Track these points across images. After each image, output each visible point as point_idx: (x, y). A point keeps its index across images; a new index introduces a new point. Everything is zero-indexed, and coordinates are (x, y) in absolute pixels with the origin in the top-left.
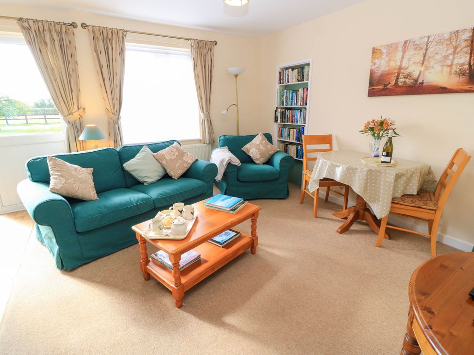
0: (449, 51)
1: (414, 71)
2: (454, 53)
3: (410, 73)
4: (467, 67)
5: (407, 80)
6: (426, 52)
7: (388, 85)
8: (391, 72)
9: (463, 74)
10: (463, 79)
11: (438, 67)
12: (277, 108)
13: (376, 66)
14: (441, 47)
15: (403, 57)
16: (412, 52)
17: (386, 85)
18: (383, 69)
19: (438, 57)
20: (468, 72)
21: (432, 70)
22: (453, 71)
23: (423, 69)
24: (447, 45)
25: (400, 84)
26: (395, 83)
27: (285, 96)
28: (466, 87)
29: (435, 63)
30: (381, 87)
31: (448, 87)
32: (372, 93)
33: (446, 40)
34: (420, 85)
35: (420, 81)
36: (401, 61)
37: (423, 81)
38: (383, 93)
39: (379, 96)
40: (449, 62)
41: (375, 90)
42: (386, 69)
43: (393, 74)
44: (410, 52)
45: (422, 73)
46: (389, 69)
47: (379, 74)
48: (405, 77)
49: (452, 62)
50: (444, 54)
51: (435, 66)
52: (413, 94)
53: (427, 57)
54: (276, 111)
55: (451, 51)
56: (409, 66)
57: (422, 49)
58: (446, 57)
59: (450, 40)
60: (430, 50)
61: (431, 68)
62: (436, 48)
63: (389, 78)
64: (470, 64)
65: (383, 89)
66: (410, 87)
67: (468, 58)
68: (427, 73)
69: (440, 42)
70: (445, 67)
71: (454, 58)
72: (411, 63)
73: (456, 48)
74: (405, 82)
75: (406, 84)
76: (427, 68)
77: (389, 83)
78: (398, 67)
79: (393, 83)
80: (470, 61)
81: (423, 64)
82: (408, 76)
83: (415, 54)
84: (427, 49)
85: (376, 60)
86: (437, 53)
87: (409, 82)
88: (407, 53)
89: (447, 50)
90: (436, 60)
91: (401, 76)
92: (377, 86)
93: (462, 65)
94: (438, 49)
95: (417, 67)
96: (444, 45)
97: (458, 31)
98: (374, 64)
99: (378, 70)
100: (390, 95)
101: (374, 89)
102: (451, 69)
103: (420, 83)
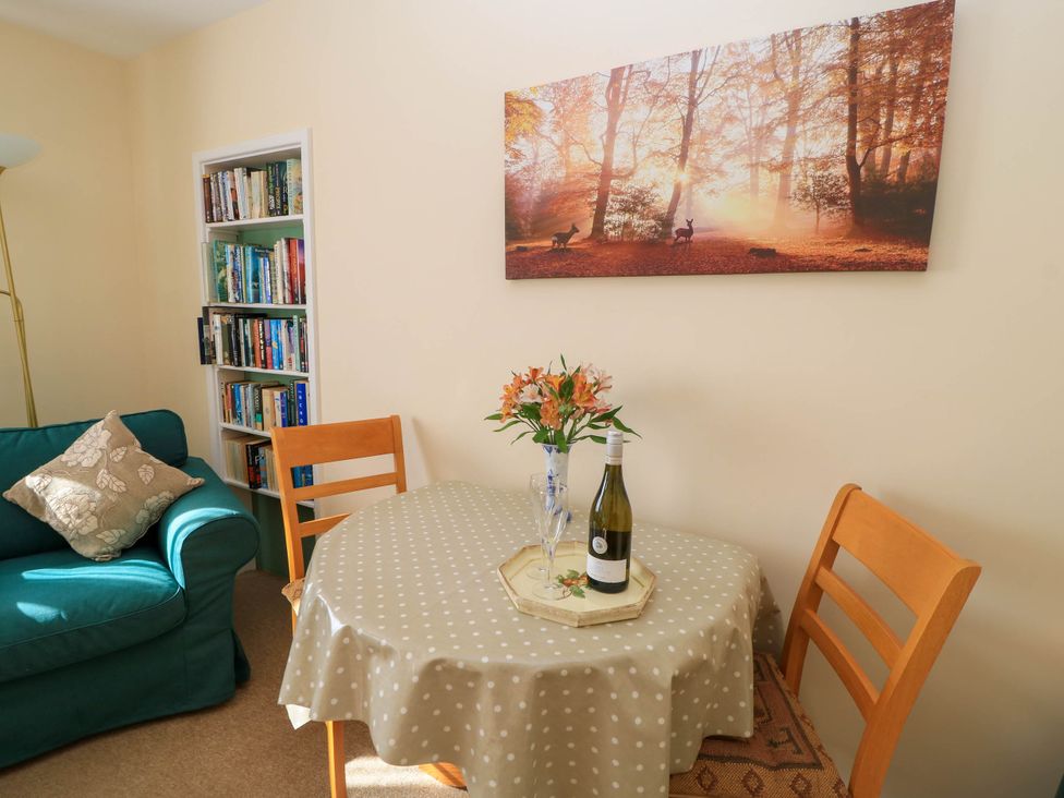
0: (771, 110)
1: (654, 185)
2: (792, 117)
3: (641, 192)
4: (840, 170)
5: (636, 220)
6: (690, 113)
7: (569, 236)
8: (572, 188)
9: (832, 201)
10: (831, 218)
11: (738, 172)
12: (206, 310)
13: (523, 164)
14: (743, 94)
15: (611, 132)
16: (642, 112)
17: (563, 238)
18: (546, 176)
19: (735, 132)
20: (847, 190)
21: (717, 183)
22: (793, 186)
23: (684, 177)
24: (763, 85)
25: (612, 233)
26: (594, 229)
27: (230, 267)
28: (847, 250)
29: (727, 157)
30: (548, 243)
31: (782, 249)
32: (520, 266)
33: (759, 66)
34: (682, 239)
35: (680, 222)
36: (608, 148)
37: (689, 223)
38: (556, 264)
39: (543, 275)
40: (775, 153)
41: (528, 254)
42: (559, 174)
43: (585, 193)
44: (636, 113)
45: (682, 195)
46: (567, 176)
47: (536, 194)
48: (625, 210)
49: (788, 153)
50: (756, 121)
51: (728, 166)
52: (658, 274)
53: (695, 134)
54: (203, 322)
55: (779, 109)
56: (636, 165)
57: (675, 100)
58: (763, 133)
59: (774, 66)
60: (703, 106)
61: (714, 176)
62: (725, 99)
63: (572, 209)
64: (851, 159)
65: (554, 250)
66: (647, 244)
67: (843, 139)
68: (700, 194)
69: (736, 76)
70: (763, 173)
71: (792, 137)
72: (642, 153)
73: (795, 97)
74: (626, 225)
75: (633, 233)
76: (700, 174)
77: (575, 230)
78: (597, 169)
79: (587, 228)
80: (852, 148)
81: (683, 157)
82: (636, 203)
83: (654, 121)
84: (693, 103)
85: (522, 140)
86: (730, 119)
87: (642, 225)
88: (624, 116)
89: (767, 105)
90: (730, 143)
91: (612, 204)
92: (532, 239)
93: (825, 163)
94: (733, 102)
95: (664, 170)
96: (754, 88)
97: (797, 32)
98: (517, 155)
99: (531, 180)
100: (582, 276)
101: (525, 249)
102: (785, 177)
103: (681, 232)
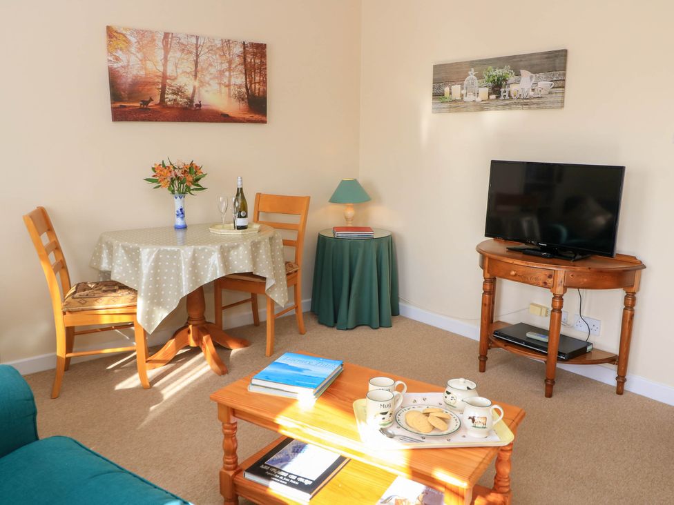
0: (223, 65)
1: (185, 85)
2: (229, 69)
3: (180, 87)
4: (244, 90)
5: (179, 99)
6: (197, 59)
7: (148, 102)
8: (148, 80)
9: (243, 100)
10: (243, 105)
11: (214, 85)
13: (121, 65)
14: (214, 57)
15: (166, 59)
16: (178, 54)
17: (146, 103)
18: (135, 72)
19: (213, 70)
20: (246, 96)
21: (208, 88)
22: (232, 93)
23: (197, 84)
24: (220, 55)
25: (169, 103)
26: (161, 101)
28: (248, 116)
29: (211, 79)
30: (138, 105)
31: (231, 115)
32: (120, 115)
33: (218, 48)
34: (197, 108)
35: (196, 102)
36: (165, 65)
37: (200, 102)
38: (143, 115)
39: (136, 120)
40: (225, 80)
41: (127, 109)
42: (142, 73)
43: (155, 84)
44: (175, 55)
45: (196, 91)
46: (146, 74)
47: (130, 80)
48: (174, 93)
49: (229, 81)
50: (219, 68)
51: (211, 82)
52: (189, 121)
53: (199, 68)
55: (225, 66)
56: (177, 76)
57: (191, 53)
58: (221, 73)
59: (223, 50)
60: (202, 58)
61: (207, 85)
62: (209, 57)
63: (149, 90)
64: (246, 87)
65: (141, 108)
66: (184, 109)
67: (244, 80)
68: (203, 91)
69: (212, 50)
70: (223, 87)
71: (230, 76)
72: (179, 71)
73: (230, 62)
74: (175, 100)
75: (178, 104)
76: (202, 84)
77: (151, 100)
78: (160, 74)
79: (157, 99)
80: (246, 83)
81: (196, 76)
82: (178, 91)
83: (184, 59)
84: (197, 56)
85: (120, 52)
86: (211, 65)
87: (182, 101)
88: (171, 54)
89: (222, 63)
90: (211, 74)
91: (168, 90)
92: (129, 102)
93: (240, 87)
94: (211, 59)
95: (188, 79)
96: (217, 56)
97: (229, 41)
98: (117, 59)
99: (126, 73)
100: (156, 121)
101: (125, 107)
102: (229, 89)
103: (197, 105)
